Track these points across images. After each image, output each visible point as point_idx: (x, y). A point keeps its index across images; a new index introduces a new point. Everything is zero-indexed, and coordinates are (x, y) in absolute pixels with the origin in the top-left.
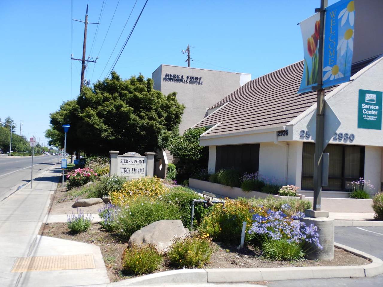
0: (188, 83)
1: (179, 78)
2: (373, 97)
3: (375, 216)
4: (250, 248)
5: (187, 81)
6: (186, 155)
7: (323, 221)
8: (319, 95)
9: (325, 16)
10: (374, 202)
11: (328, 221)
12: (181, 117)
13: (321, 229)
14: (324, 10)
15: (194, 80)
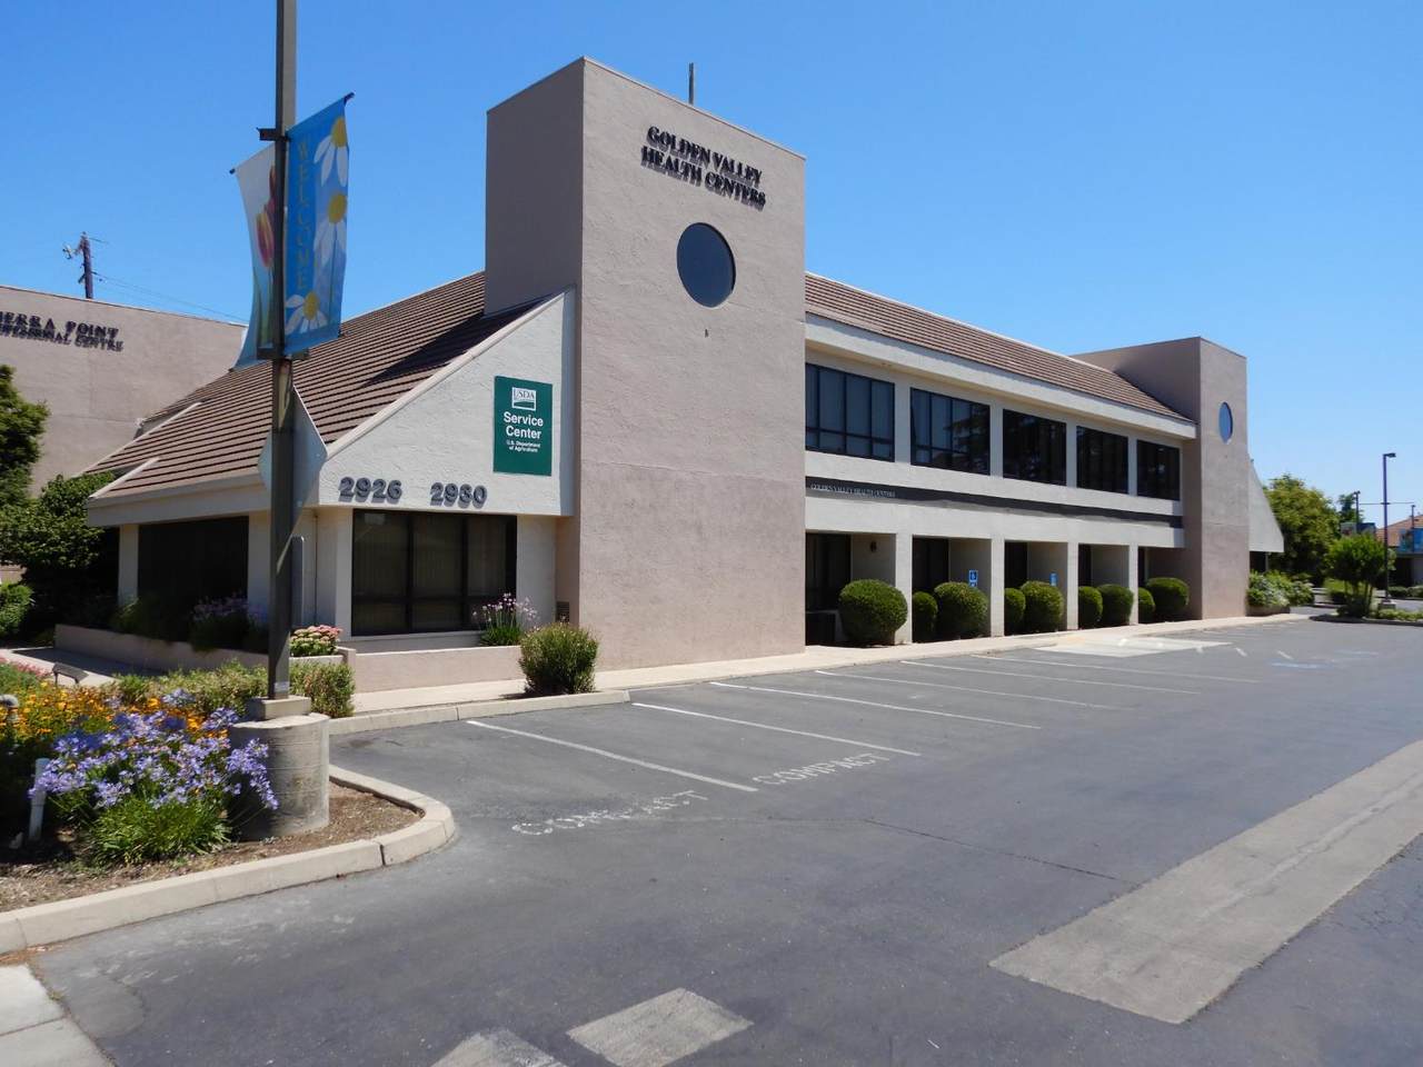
0: (72, 344)
1: (39, 325)
2: (530, 396)
3: (529, 687)
4: (66, 835)
5: (67, 335)
6: (43, 555)
7: (288, 728)
8: (276, 374)
9: (287, 154)
10: (524, 653)
11: (303, 726)
12: (40, 442)
13: (281, 750)
14: (283, 134)
15: (91, 335)
